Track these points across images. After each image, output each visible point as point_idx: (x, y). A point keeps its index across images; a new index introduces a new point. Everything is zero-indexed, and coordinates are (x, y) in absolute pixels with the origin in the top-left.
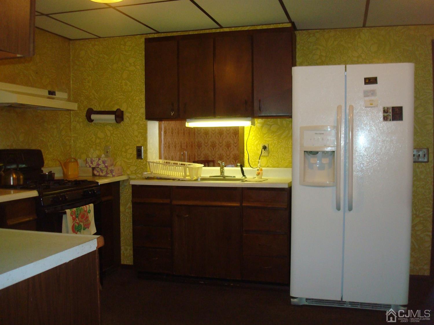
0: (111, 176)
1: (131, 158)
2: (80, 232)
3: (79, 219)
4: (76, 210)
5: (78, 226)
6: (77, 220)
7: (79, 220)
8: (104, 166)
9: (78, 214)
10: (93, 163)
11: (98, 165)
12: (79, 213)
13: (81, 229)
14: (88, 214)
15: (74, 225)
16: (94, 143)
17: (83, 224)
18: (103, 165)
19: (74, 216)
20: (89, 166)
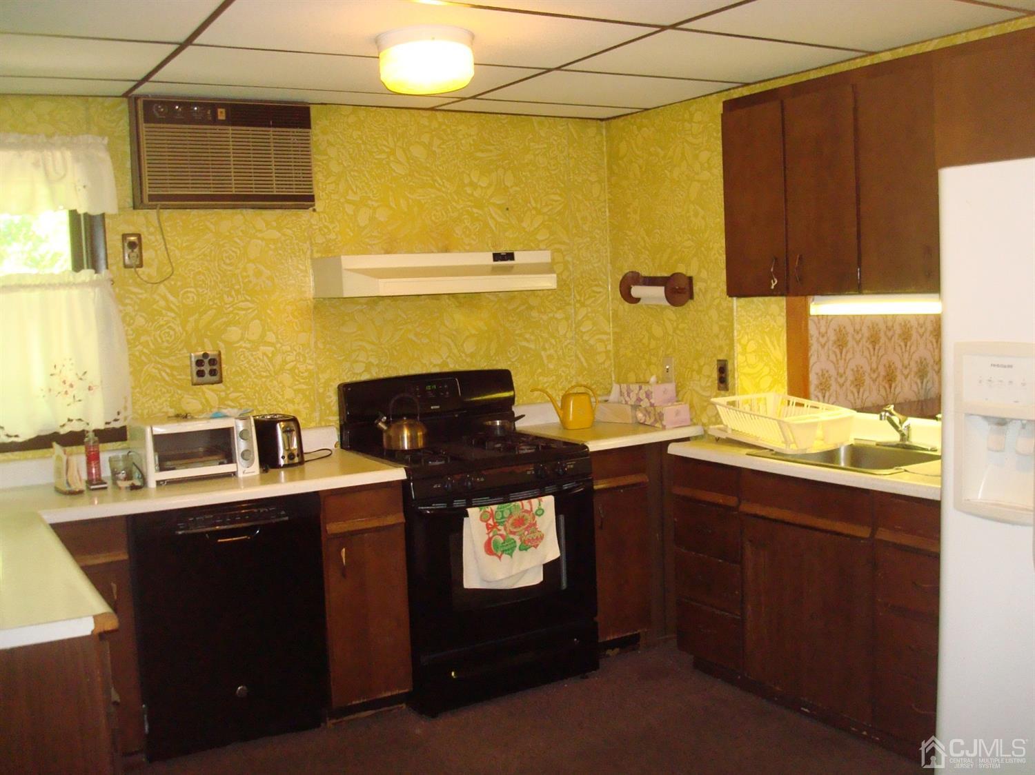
0: (661, 426)
1: (709, 386)
2: (511, 555)
3: (508, 529)
4: (498, 508)
5: (504, 543)
6: (499, 530)
7: (505, 529)
8: (648, 405)
9: (503, 517)
10: (631, 395)
11: (639, 400)
12: (506, 515)
13: (513, 549)
14: (534, 518)
15: (490, 539)
16: (647, 349)
17: (521, 539)
18: (646, 400)
19: (491, 522)
20: (626, 401)
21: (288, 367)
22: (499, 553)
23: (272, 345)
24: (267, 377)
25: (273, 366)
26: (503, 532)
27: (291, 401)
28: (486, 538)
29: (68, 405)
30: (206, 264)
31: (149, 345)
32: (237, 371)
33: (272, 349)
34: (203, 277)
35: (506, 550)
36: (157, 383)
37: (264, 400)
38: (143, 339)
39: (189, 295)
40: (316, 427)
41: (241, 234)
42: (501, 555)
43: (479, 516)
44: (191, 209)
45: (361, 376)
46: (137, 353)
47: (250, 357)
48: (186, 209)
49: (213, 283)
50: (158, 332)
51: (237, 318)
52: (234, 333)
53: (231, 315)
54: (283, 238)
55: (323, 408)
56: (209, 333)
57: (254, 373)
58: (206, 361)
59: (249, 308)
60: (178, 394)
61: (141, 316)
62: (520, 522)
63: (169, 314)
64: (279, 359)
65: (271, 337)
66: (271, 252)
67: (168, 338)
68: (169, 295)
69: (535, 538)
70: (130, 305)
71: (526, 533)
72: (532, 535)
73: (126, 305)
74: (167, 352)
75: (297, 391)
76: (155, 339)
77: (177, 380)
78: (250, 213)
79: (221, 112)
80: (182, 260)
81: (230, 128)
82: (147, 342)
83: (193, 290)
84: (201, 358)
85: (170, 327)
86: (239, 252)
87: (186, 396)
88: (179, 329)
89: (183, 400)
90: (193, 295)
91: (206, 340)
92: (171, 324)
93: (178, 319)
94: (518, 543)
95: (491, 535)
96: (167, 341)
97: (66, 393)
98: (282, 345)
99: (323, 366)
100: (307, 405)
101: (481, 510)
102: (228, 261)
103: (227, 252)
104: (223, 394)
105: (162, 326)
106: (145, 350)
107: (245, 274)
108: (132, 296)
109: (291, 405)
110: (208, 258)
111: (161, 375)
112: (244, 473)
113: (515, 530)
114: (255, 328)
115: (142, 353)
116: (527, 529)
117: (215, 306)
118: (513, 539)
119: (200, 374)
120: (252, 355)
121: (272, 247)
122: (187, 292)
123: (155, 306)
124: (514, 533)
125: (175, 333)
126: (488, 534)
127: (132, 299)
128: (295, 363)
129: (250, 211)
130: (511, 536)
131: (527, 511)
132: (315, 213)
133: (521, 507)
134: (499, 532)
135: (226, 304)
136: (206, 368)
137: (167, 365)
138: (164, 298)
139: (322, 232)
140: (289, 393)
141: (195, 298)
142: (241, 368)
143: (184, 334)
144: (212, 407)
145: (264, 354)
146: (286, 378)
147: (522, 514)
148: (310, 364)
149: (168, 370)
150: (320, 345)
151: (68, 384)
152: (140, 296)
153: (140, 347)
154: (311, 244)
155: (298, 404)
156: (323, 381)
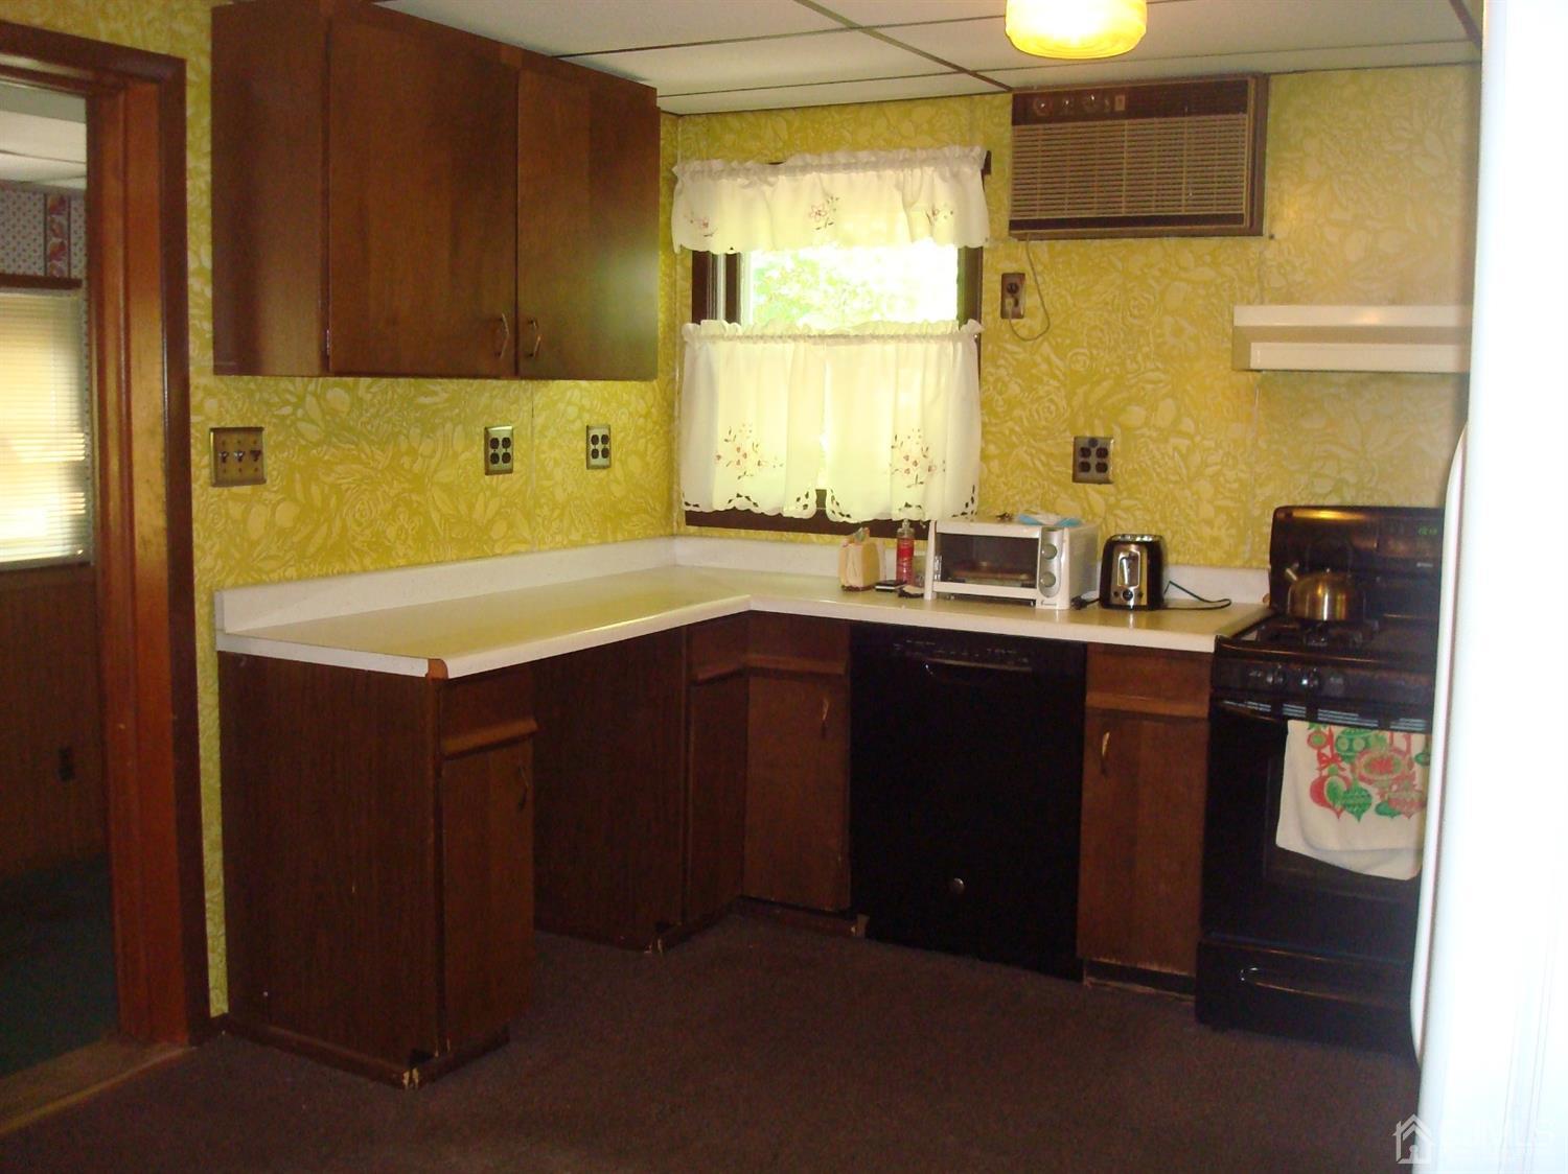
21: (1210, 471)
22: (1338, 806)
23: (1191, 437)
24: (1176, 483)
25: (1188, 468)
26: (1348, 773)
27: (1209, 523)
28: (1315, 775)
29: (909, 487)
30: (1106, 315)
31: (1022, 422)
32: (1135, 470)
33: (1187, 442)
34: (1100, 335)
35: (1349, 806)
36: (1028, 473)
37: (1168, 514)
38: (1017, 413)
39: (1079, 358)
40: (1243, 567)
41: (1158, 274)
42: (1341, 811)
43: (1305, 738)
44: (1090, 238)
45: (1324, 499)
46: (1007, 432)
47: (1156, 453)
48: (1084, 238)
49: (1113, 343)
50: (1036, 405)
51: (1142, 393)
52: (1136, 415)
53: (1134, 390)
54: (1219, 281)
55: (1257, 539)
56: (1101, 412)
57: (1158, 474)
58: (1094, 451)
59: (1161, 381)
60: (1053, 492)
61: (1016, 383)
62: (1383, 765)
63: (1051, 382)
64: (1196, 458)
65: (1188, 425)
66: (1200, 302)
67: (1048, 415)
68: (1053, 357)
69: (1408, 800)
70: (1005, 367)
71: (1395, 787)
72: (1404, 794)
73: (998, 367)
74: (1044, 432)
75: (1219, 510)
76: (1031, 415)
77: (1054, 472)
78: (1171, 243)
79: (1120, 100)
80: (1075, 309)
81: (1126, 122)
82: (1021, 418)
83: (1086, 351)
84: (1087, 446)
85: (1052, 401)
86: (1151, 297)
87: (1063, 495)
88: (1063, 403)
89: (1059, 500)
90: (1084, 358)
91: (1097, 422)
92: (1053, 396)
93: (1062, 389)
94: (1376, 800)
95: (1325, 772)
96: (1046, 419)
97: (908, 471)
98: (1204, 438)
99: (1263, 476)
100: (1233, 531)
101: (1309, 729)
102: (1136, 312)
103: (1135, 299)
104: (1112, 500)
105: (1041, 398)
106: (1017, 429)
107: (1158, 331)
108: (1006, 355)
109: (1208, 530)
110: (1110, 308)
111: (1034, 464)
112: (1042, 603)
113: (1371, 777)
114: (1166, 411)
115: (1012, 430)
116: (1397, 780)
117: (1113, 375)
118: (1366, 791)
119: (1085, 467)
120: (1158, 449)
121: (1202, 292)
122: (1076, 354)
123: (1034, 371)
124: (1370, 782)
125: (1057, 409)
126: (1321, 769)
127: (1006, 359)
128: (1219, 467)
129: (1173, 241)
130: (1363, 785)
131: (1398, 751)
132: (1272, 242)
133: (1388, 741)
134: (1341, 773)
135: (1128, 373)
136: (1093, 460)
137: (1041, 451)
138: (1048, 360)
139: (1282, 271)
140: (1207, 511)
141: (1088, 363)
142: (1141, 466)
143: (1069, 410)
144: (1094, 515)
145: (1175, 449)
146: (1205, 488)
147: (1389, 754)
148: (1242, 471)
149: (1043, 458)
150: (1262, 444)
151: (911, 460)
152: (1017, 356)
153: (1010, 424)
154: (1262, 289)
155: (1219, 528)
156: (1261, 498)
